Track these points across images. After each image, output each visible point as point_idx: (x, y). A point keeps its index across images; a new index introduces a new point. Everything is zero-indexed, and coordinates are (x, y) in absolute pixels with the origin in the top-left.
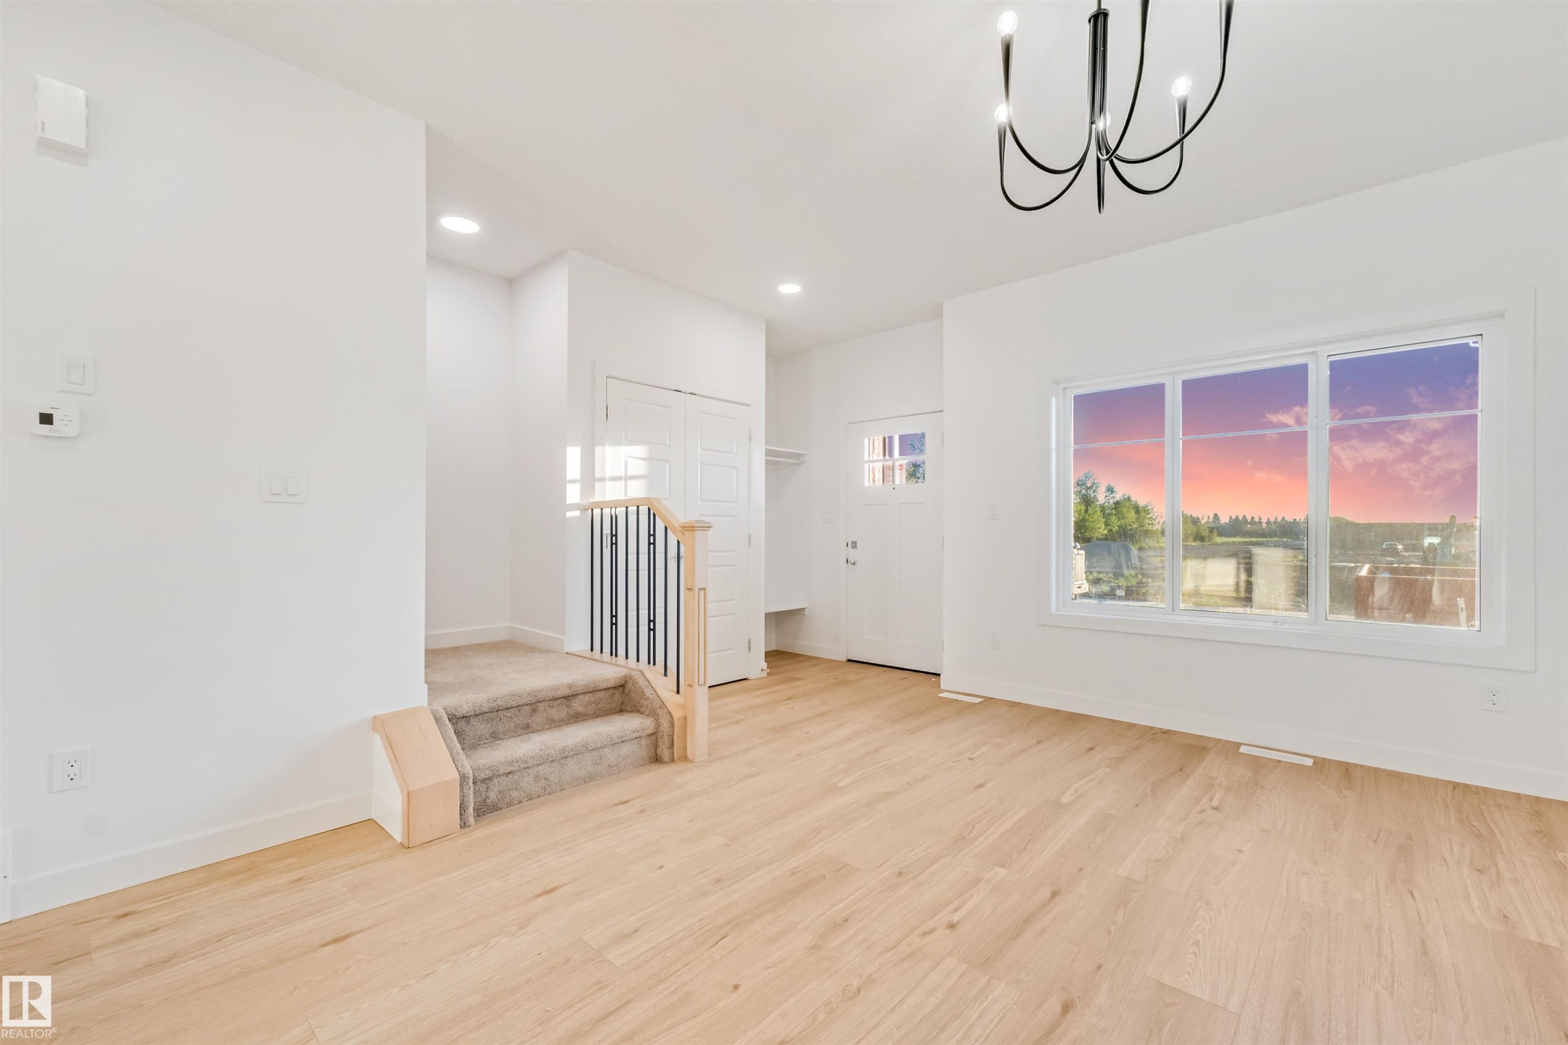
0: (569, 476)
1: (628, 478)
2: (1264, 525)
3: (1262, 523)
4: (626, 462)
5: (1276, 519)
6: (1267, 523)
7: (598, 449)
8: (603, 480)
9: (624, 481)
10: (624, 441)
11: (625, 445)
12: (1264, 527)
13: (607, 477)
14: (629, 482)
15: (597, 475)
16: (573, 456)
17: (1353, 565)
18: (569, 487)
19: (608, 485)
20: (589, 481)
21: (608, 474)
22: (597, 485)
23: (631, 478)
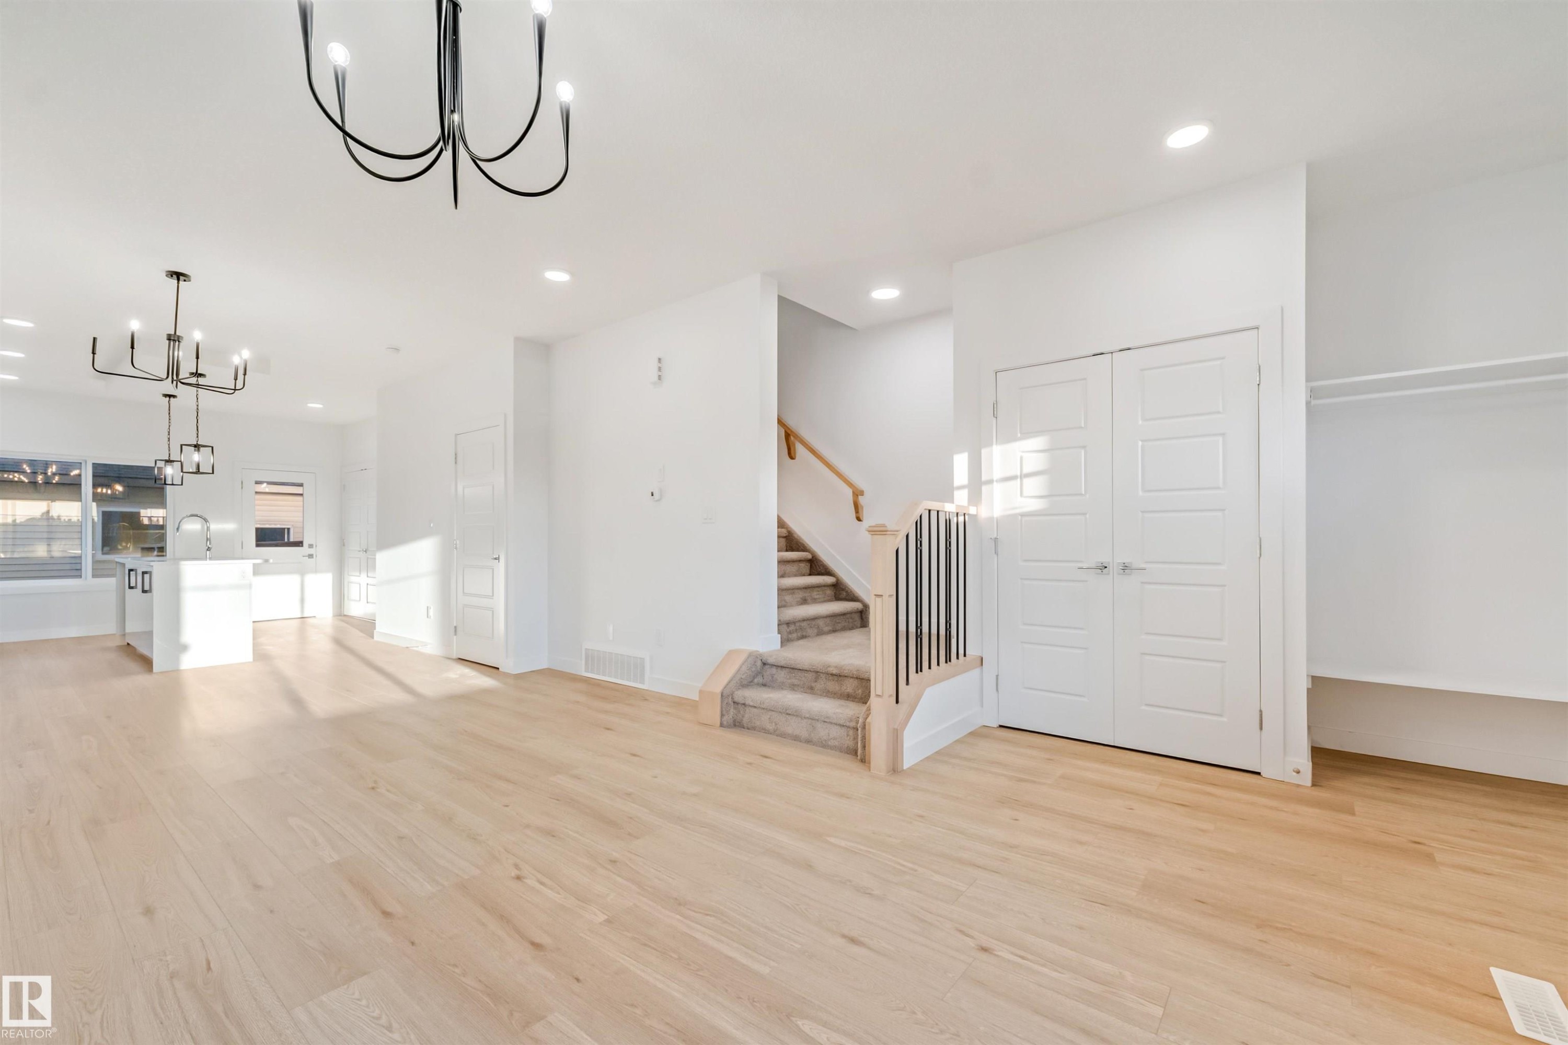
0: (957, 483)
1: (1023, 476)
4: (1021, 458)
7: (984, 452)
8: (990, 482)
9: (1019, 480)
10: (1019, 435)
11: (1020, 439)
13: (995, 479)
14: (1026, 481)
15: (984, 478)
16: (961, 464)
18: (957, 494)
19: (997, 488)
20: (976, 485)
21: (997, 475)
22: (984, 488)
23: (1028, 475)
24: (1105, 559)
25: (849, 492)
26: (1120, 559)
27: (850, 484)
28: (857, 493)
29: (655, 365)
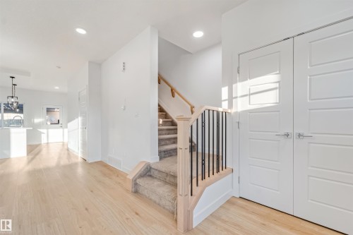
4: (249, 89)
7: (234, 86)
8: (236, 97)
9: (248, 96)
13: (238, 96)
14: (251, 96)
15: (234, 96)
16: (225, 91)
18: (223, 103)
19: (239, 100)
20: (231, 99)
21: (239, 94)
22: (234, 100)
23: (252, 94)
24: (290, 131)
25: (190, 107)
26: (297, 131)
27: (190, 105)
28: (192, 107)
29: (122, 64)
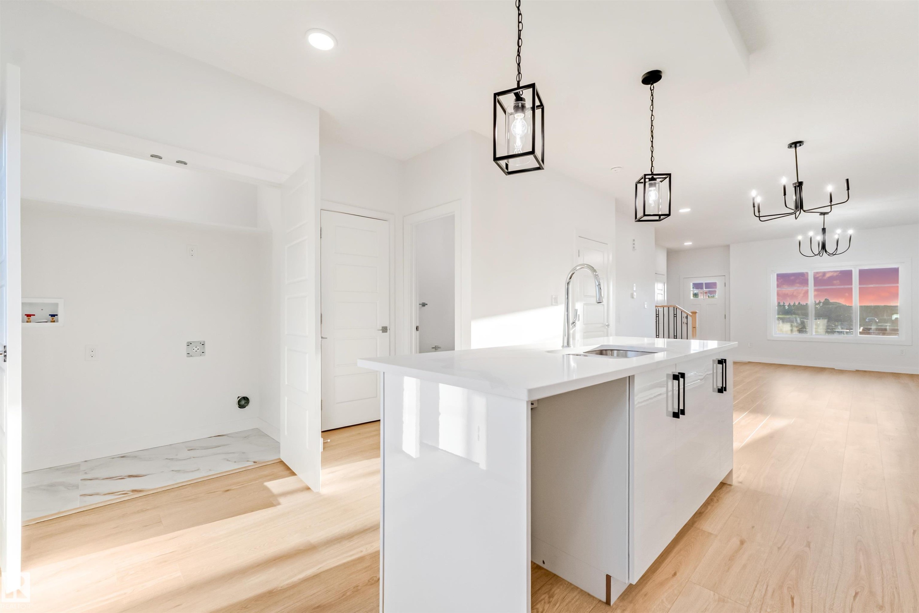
2: (787, 307)
3: (785, 306)
5: (795, 304)
6: (788, 306)
12: (786, 308)
17: (848, 331)
